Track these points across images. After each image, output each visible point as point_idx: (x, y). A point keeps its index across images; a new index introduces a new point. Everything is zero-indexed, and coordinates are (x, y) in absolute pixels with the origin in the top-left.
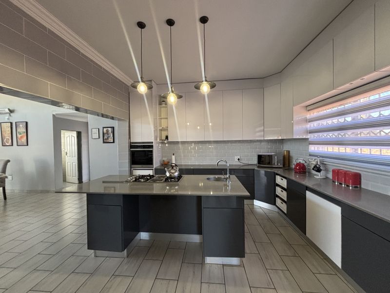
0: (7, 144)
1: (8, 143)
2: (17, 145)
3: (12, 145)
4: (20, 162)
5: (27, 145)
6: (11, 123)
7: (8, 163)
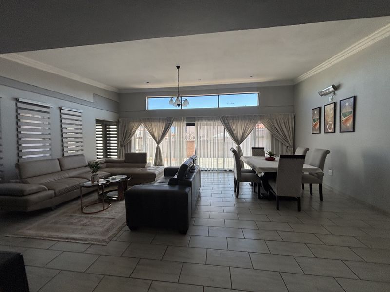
0: (329, 131)
1: (330, 129)
2: (341, 132)
3: (335, 132)
4: (342, 155)
5: (354, 131)
6: (335, 104)
7: (328, 155)
